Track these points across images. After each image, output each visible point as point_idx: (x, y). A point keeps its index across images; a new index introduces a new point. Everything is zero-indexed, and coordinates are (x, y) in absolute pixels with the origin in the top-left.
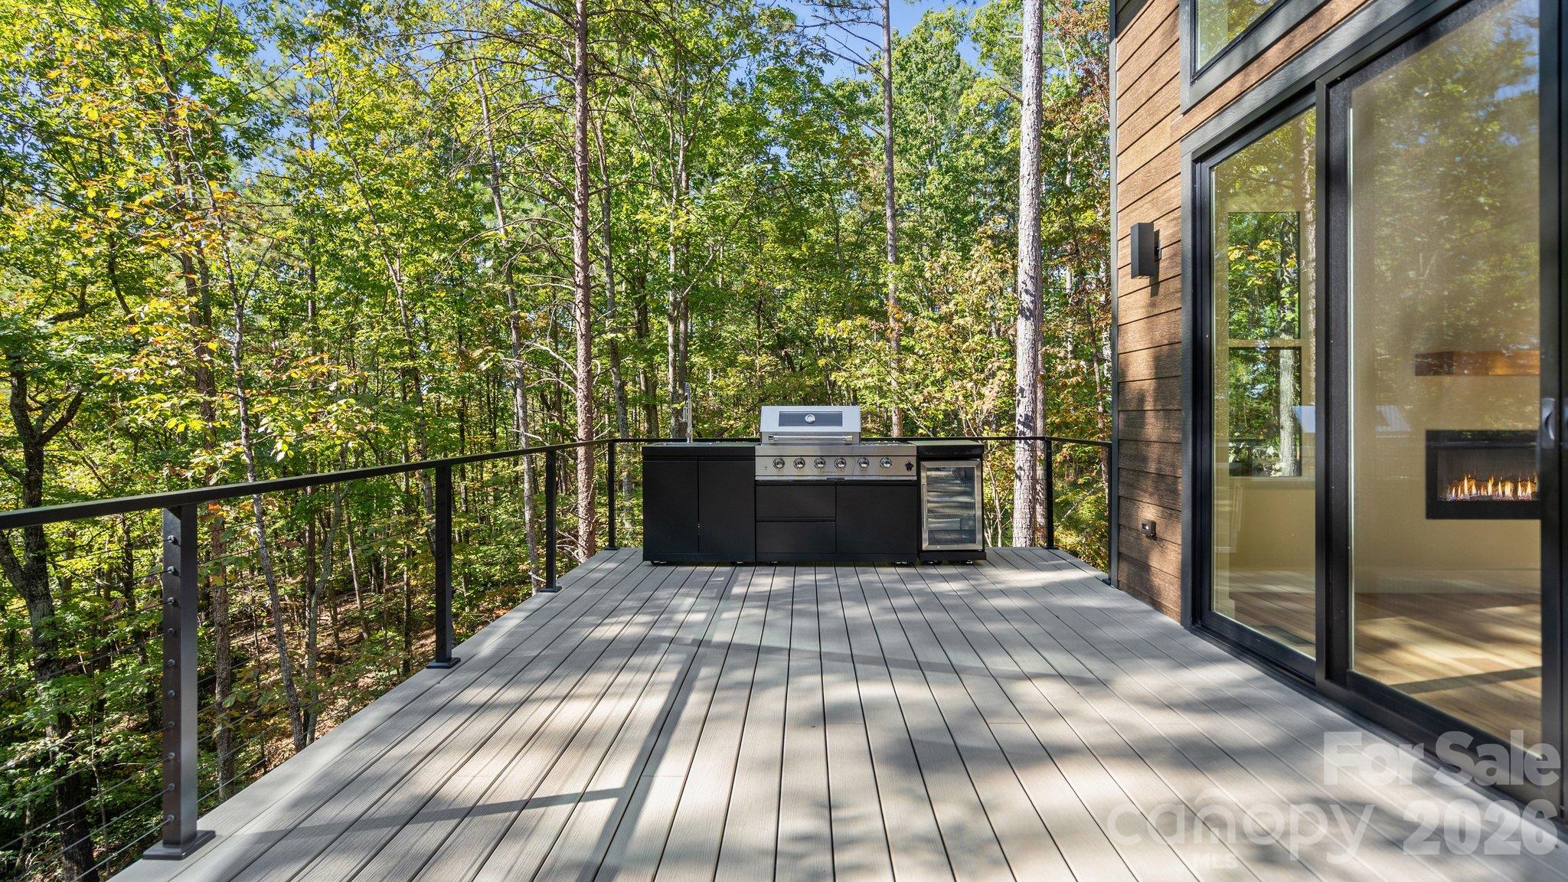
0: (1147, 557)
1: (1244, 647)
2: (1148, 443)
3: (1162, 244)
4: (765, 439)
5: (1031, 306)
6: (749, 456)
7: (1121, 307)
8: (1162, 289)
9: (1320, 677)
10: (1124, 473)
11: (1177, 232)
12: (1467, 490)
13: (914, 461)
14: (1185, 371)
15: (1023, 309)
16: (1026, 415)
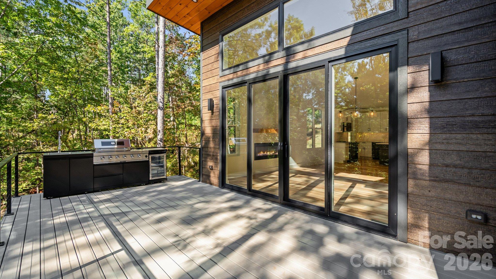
0: (210, 174)
1: (232, 188)
2: (211, 148)
3: (214, 104)
4: (96, 151)
5: (162, 106)
6: (91, 156)
7: (203, 116)
8: (214, 114)
9: (248, 192)
10: (204, 155)
11: (218, 102)
12: (262, 154)
13: (147, 155)
14: (219, 132)
15: (160, 107)
16: (161, 138)
